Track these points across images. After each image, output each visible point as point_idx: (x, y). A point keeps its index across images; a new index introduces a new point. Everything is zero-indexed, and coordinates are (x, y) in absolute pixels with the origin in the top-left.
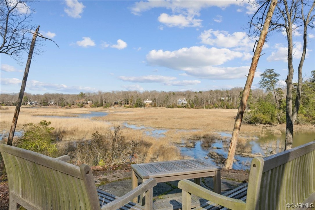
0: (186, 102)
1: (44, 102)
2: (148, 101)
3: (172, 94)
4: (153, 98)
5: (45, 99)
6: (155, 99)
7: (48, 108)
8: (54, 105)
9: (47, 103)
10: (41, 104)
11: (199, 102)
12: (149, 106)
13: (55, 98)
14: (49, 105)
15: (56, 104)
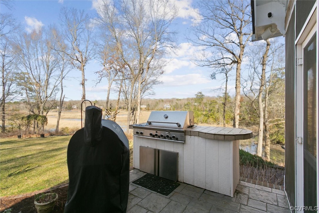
0: (169, 107)
1: (69, 107)
2: (143, 106)
3: (161, 101)
4: (148, 104)
5: (69, 105)
6: (149, 105)
7: (71, 111)
8: (76, 109)
9: (71, 107)
10: (66, 108)
11: (179, 107)
12: (144, 109)
13: (77, 104)
14: (72, 109)
15: (78, 108)
